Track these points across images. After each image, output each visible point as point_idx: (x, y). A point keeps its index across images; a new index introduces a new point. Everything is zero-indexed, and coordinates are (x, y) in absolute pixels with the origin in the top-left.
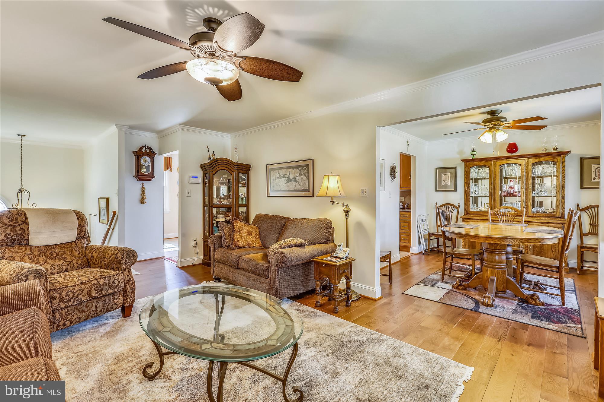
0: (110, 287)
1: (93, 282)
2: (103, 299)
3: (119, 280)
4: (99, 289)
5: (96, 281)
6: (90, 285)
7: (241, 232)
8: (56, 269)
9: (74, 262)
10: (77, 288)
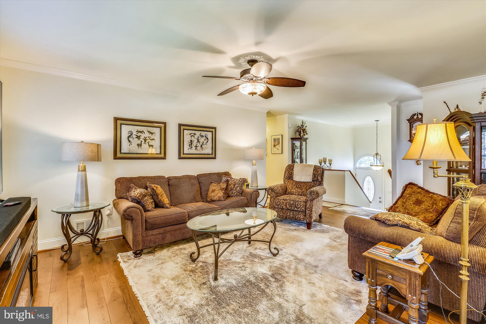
0: (296, 207)
1: (288, 201)
2: (293, 211)
3: (301, 205)
4: (291, 205)
5: (289, 201)
6: (286, 201)
7: (406, 199)
8: (297, 193)
9: (305, 192)
10: (282, 201)
